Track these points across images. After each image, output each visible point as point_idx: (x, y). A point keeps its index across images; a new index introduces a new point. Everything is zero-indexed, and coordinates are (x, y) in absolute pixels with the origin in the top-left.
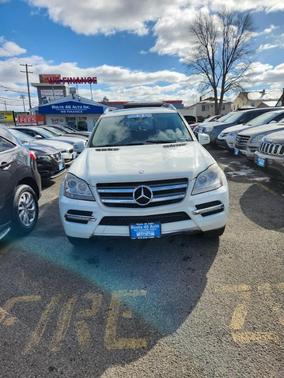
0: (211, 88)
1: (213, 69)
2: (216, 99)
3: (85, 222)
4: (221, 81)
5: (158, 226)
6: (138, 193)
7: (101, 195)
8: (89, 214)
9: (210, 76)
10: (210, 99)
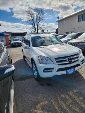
0: (34, 29)
1: (34, 24)
2: (36, 32)
3: (51, 72)
4: (37, 27)
5: (74, 69)
6: (69, 60)
7: (57, 62)
8: (53, 68)
9: (34, 25)
10: (34, 32)
